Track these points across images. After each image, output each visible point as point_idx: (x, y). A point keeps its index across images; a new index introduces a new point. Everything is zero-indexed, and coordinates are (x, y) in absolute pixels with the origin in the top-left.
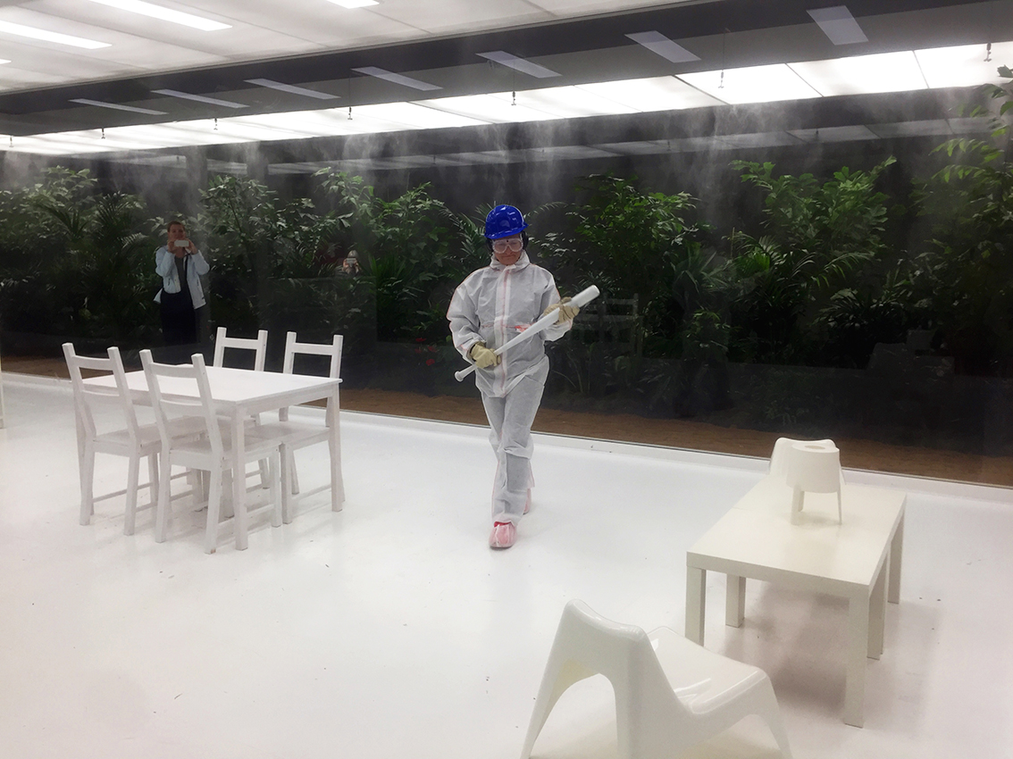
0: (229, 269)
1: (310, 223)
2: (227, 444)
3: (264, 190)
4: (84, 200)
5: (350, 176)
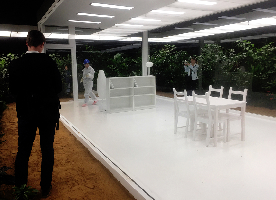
0: (209, 70)
1: (233, 56)
2: (213, 117)
3: (220, 47)
4: (173, 53)
5: (246, 41)
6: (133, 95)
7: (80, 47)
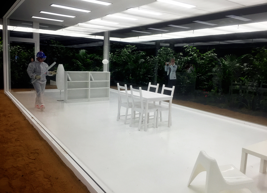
2: (145, 108)
3: (171, 51)
4: (133, 53)
5: (193, 47)
6: (88, 88)
7: (45, 42)
